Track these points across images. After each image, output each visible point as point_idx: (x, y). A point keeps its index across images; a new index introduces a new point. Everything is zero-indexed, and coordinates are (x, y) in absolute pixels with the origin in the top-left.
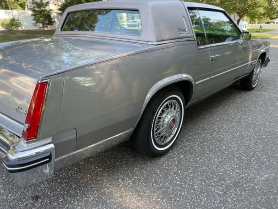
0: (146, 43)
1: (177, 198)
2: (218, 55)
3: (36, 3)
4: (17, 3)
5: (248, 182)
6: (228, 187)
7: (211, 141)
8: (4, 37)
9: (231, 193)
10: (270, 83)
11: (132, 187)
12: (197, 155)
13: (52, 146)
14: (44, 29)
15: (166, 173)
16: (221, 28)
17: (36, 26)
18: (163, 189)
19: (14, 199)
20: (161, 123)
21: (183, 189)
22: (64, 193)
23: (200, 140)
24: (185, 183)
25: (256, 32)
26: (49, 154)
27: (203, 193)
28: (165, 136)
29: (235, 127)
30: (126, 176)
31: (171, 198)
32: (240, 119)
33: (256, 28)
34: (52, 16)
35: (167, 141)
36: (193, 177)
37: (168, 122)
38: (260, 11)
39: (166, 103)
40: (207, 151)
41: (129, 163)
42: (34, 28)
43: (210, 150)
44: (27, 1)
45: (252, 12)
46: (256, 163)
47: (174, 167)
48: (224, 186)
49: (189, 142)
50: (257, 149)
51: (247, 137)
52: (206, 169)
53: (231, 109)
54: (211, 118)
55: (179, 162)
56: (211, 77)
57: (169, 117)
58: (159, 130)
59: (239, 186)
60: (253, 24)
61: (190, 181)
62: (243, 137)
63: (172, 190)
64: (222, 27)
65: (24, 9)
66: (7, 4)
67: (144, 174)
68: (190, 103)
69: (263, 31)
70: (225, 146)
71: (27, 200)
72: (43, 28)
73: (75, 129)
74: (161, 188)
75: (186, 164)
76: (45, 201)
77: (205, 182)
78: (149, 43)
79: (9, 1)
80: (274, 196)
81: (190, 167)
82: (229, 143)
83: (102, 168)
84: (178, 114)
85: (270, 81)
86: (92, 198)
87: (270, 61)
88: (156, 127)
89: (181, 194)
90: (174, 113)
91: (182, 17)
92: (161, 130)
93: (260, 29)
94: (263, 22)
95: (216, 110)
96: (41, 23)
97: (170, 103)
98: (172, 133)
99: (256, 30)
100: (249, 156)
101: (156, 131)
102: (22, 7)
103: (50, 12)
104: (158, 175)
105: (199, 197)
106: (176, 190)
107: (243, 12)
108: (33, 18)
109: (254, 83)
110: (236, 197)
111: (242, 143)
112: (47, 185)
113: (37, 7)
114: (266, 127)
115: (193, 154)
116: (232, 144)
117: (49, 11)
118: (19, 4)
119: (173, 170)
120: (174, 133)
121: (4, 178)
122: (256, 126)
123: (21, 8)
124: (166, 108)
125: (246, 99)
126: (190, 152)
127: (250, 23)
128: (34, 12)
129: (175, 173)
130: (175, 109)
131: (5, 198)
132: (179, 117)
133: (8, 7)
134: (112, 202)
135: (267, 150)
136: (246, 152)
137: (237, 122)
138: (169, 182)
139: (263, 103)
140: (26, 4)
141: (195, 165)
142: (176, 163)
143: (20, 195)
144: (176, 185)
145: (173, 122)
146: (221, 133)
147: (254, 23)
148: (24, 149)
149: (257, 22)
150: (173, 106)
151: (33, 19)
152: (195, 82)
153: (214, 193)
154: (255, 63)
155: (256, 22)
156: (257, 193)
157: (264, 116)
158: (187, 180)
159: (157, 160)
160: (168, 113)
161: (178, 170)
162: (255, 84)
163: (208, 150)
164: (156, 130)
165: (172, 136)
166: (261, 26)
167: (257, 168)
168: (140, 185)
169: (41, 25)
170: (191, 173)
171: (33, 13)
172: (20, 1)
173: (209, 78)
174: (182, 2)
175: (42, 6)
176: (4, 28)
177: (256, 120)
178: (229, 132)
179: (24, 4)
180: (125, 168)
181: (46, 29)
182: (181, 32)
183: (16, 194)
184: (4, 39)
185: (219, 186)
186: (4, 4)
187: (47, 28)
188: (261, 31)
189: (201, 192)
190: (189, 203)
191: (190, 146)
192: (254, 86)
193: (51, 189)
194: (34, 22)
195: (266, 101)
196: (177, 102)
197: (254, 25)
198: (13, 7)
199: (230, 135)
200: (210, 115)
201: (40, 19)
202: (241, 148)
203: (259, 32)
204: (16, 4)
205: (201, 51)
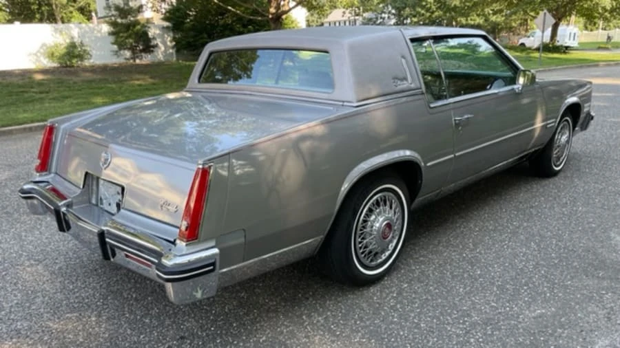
0: (341, 103)
1: (392, 337)
2: (469, 116)
3: (117, 8)
4: (73, 6)
5: (507, 319)
6: (474, 325)
7: (458, 263)
8: (59, 83)
9: (476, 332)
10: (596, 162)
11: (322, 325)
12: (431, 283)
13: (216, 251)
14: (135, 61)
15: (378, 309)
16: (518, 42)
17: (118, 57)
18: (372, 328)
19: (150, 341)
20: (368, 229)
21: (402, 328)
22: (221, 332)
23: (438, 262)
24: (406, 320)
25: (599, 48)
26: (213, 261)
27: (433, 332)
28: (376, 251)
29: (505, 241)
30: (314, 312)
31: (383, 339)
32: (518, 228)
33: (599, 40)
34: (150, 34)
35: (380, 261)
36: (420, 313)
37: (379, 228)
38: (603, 5)
39: (375, 198)
40: (449, 278)
41: (319, 294)
42: (113, 61)
43: (453, 277)
44: (95, 2)
45: (586, 6)
46: (528, 294)
47: (390, 299)
48: (467, 323)
49: (420, 266)
50: (536, 274)
51: (523, 256)
52: (441, 302)
53: (506, 212)
54: (465, 228)
55: (399, 294)
56: (457, 154)
57: (381, 219)
58: (365, 241)
59: (491, 324)
60: (591, 30)
61: (414, 318)
62: (516, 256)
63: (385, 329)
64: (521, 41)
65: (89, 19)
66: (53, 9)
67: (342, 309)
68: (421, 199)
69: (613, 47)
70: (481, 271)
71: (169, 341)
72: (134, 58)
73: (244, 230)
74: (366, 327)
75: (411, 296)
76: (196, 342)
77: (438, 319)
78: (345, 104)
79: (57, 2)
80: (547, 337)
81: (417, 300)
82: (488, 266)
83: (276, 301)
84: (396, 216)
85: (597, 158)
86: (264, 338)
87: (595, 119)
88: (360, 237)
89: (399, 334)
90: (389, 214)
91: (400, 57)
92: (367, 240)
93: (607, 43)
94: (616, 25)
95: (475, 213)
96: (129, 49)
97: (383, 198)
98: (388, 247)
99: (598, 46)
100: (518, 284)
101: (360, 243)
102: (83, 14)
103: (146, 26)
104: (364, 311)
105: (426, 337)
106: (391, 329)
107: (565, 6)
108: (112, 39)
109: (558, 163)
110: (484, 337)
111: (512, 266)
112: (195, 323)
113: (120, 16)
114: (562, 241)
115: (423, 282)
116: (494, 267)
117: (146, 24)
118: (76, 7)
119: (389, 304)
120: (391, 247)
121: (127, 315)
122: (544, 239)
123: (81, 16)
124: (376, 206)
125: (537, 194)
126: (419, 279)
127: (586, 28)
128: (114, 28)
129: (392, 307)
130: (391, 208)
131: (136, 339)
132: (400, 221)
133: (53, 15)
134: (294, 343)
135: (553, 275)
136: (516, 278)
137: (510, 233)
138: (381, 319)
139: (569, 200)
140: (92, 8)
141: (424, 297)
142: (395, 295)
143: (157, 336)
144: (392, 323)
145: (387, 229)
146: (478, 251)
147: (594, 28)
148: (184, 253)
149: (601, 26)
150: (388, 203)
151: (113, 41)
152: (425, 164)
153: (451, 333)
154: (553, 124)
155: (599, 25)
156: (519, 333)
157: (564, 223)
158: (410, 316)
159: (363, 290)
160: (379, 214)
161: (396, 304)
162: (559, 165)
163: (450, 276)
164: (360, 240)
165: (387, 253)
166: (610, 35)
167: (528, 301)
168: (336, 323)
169: (128, 54)
170: (418, 308)
171: (112, 29)
172: (80, 3)
173: (452, 156)
174: (400, 30)
175: (129, 14)
176: (53, 62)
177: (547, 229)
178: (491, 249)
179: (89, 6)
180: (311, 302)
181: (138, 61)
182: (399, 82)
183: (150, 334)
184: (59, 87)
185: (459, 323)
186: (47, 8)
187: (141, 59)
188: (610, 46)
189: (430, 331)
190: (410, 344)
191: (420, 270)
192: (557, 169)
193: (201, 327)
194: (115, 47)
195: (575, 196)
196: (395, 198)
197: (595, 32)
198: (64, 15)
199: (494, 253)
200: (463, 222)
201: (127, 41)
202: (508, 272)
203: (606, 49)
204: (71, 9)
205: (435, 110)
